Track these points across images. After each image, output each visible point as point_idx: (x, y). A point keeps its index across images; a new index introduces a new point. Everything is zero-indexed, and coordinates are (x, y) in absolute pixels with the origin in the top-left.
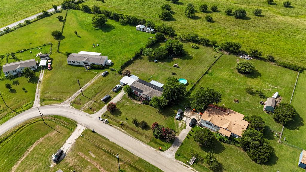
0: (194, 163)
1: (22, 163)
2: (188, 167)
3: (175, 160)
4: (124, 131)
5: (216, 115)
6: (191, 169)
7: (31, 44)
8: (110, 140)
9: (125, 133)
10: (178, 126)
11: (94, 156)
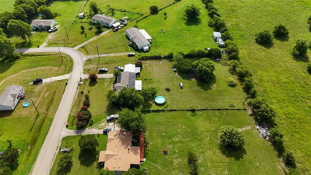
0: (62, 152)
1: (28, 71)
2: (57, 150)
3: (61, 138)
4: (76, 97)
5: (118, 139)
6: (56, 153)
7: (134, 8)
8: (63, 95)
9: (74, 99)
10: (99, 124)
11: (46, 96)
